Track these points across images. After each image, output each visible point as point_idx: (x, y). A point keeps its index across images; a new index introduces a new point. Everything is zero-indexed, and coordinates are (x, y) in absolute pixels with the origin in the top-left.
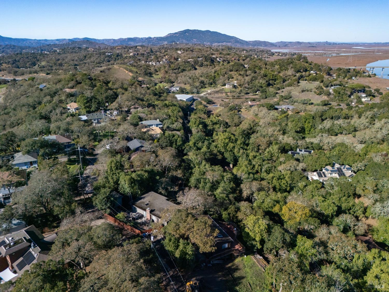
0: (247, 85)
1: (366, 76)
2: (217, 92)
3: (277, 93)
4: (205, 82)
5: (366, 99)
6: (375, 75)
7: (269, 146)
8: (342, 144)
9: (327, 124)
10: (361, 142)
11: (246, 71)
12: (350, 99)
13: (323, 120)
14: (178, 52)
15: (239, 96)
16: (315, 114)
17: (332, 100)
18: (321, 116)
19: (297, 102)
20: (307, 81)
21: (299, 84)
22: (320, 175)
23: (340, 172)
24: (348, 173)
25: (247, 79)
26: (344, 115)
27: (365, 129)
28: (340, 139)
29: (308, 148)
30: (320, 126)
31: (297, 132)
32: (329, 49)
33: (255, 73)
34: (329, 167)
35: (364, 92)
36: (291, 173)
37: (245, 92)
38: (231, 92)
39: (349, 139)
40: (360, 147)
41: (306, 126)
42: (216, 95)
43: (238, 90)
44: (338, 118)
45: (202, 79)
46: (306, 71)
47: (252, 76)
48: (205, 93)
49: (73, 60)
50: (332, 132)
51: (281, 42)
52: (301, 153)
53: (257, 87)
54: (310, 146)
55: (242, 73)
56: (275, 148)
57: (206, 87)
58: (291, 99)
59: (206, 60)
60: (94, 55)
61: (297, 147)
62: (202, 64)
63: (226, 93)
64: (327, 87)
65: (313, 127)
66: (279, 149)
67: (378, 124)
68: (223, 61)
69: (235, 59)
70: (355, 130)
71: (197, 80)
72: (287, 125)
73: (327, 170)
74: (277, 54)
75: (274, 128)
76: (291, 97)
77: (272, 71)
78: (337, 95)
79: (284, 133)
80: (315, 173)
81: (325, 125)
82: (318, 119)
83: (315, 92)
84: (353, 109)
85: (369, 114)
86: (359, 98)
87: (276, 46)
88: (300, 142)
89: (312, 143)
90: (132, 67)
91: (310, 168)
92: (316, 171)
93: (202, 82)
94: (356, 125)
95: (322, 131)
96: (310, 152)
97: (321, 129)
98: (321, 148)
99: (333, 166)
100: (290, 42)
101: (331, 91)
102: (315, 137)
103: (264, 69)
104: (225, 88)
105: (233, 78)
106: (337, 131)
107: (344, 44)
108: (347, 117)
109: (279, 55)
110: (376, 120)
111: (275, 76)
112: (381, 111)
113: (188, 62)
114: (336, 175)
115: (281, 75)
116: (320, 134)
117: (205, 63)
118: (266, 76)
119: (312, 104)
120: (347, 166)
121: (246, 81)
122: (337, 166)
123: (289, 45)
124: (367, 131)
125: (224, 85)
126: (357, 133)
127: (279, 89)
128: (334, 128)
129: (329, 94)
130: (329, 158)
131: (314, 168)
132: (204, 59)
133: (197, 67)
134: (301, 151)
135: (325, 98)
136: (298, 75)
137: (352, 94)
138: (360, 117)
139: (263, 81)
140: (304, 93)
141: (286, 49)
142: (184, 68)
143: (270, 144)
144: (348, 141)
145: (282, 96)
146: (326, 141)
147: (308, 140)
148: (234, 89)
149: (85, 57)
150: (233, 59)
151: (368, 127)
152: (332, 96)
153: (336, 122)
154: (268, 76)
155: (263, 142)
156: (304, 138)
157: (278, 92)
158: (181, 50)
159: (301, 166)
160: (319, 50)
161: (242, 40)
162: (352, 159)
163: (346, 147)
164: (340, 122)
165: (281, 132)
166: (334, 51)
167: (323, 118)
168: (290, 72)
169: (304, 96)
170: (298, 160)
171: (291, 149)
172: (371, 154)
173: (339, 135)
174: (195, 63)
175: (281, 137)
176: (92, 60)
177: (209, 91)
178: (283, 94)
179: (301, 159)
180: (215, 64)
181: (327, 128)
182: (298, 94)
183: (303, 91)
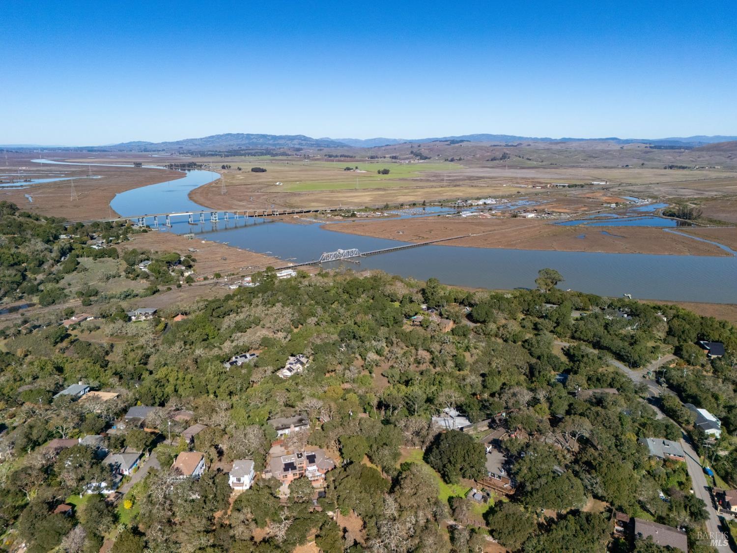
1: (141, 231)
3: (61, 289)
5: (189, 273)
6: (148, 227)
16: (204, 313)
20: (89, 258)
21: (83, 266)
22: (290, 371)
23: (299, 361)
24: (304, 360)
30: (224, 326)
31: (204, 340)
35: (180, 264)
41: (207, 331)
46: (56, 237)
50: (241, 329)
65: (216, 329)
70: (260, 321)
76: (97, 292)
78: (158, 275)
80: (285, 370)
83: (126, 277)
86: (183, 273)
101: (147, 271)
106: (246, 326)
120: (300, 355)
127: (57, 281)
128: (242, 324)
129: (146, 276)
134: (236, 358)
135: (143, 283)
140: (110, 281)
143: (196, 363)
145: (80, 293)
155: (189, 362)
159: (269, 369)
164: (242, 316)
169: (115, 287)
173: (248, 330)
178: (74, 289)
181: (232, 326)
183: (108, 278)
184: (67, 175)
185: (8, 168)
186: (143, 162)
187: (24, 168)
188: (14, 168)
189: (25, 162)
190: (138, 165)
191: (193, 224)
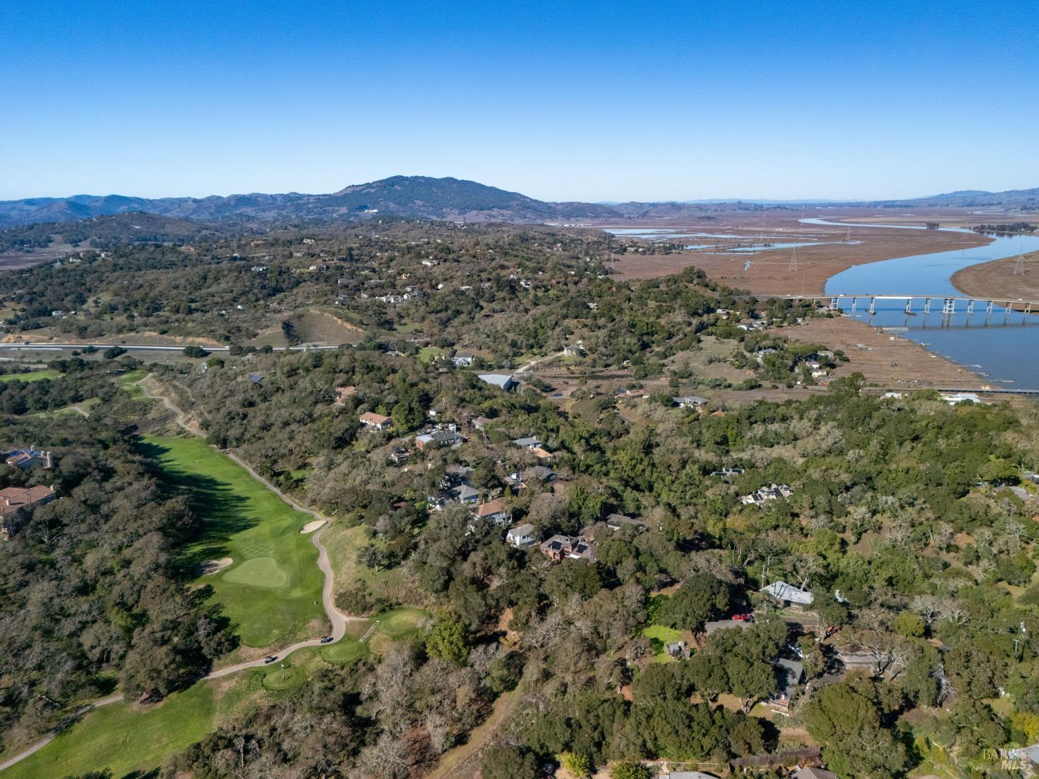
0: (602, 349)
1: (822, 316)
2: (550, 364)
3: (663, 365)
4: (519, 342)
5: (820, 373)
6: (841, 311)
7: (684, 467)
8: (780, 459)
9: (759, 430)
10: (804, 456)
11: (595, 317)
12: (793, 375)
13: (751, 424)
14: (424, 263)
15: (593, 372)
16: (740, 414)
17: (763, 377)
18: (749, 417)
19: (703, 384)
20: (713, 338)
21: (701, 345)
22: (756, 499)
23: (777, 492)
24: (787, 493)
25: (602, 334)
26: (780, 416)
27: (808, 436)
28: (777, 451)
29: (736, 466)
30: (750, 434)
31: (717, 443)
32: (748, 225)
33: (613, 320)
34: (765, 489)
35: (815, 359)
36: (723, 498)
37: (601, 362)
38: (576, 365)
39: (788, 451)
40: (801, 461)
41: (729, 434)
42: (548, 370)
43: (588, 360)
44: (773, 420)
45: (511, 336)
46: (710, 310)
47: (608, 328)
48: (526, 367)
49: (176, 287)
50: (766, 442)
51: (633, 204)
52: (728, 474)
53: (621, 351)
54: (739, 464)
55: (589, 321)
56: (692, 469)
57: (522, 354)
58: (692, 378)
59: (500, 289)
60: (226, 272)
61: (722, 466)
62: (493, 297)
63: (568, 366)
64: (751, 351)
65: (739, 435)
66: (700, 469)
67: (823, 430)
68: (536, 288)
69: (558, 283)
70: (796, 439)
71: (503, 340)
72: (700, 433)
73: (763, 492)
74: (633, 249)
75: (684, 439)
76: (690, 375)
77: (644, 314)
78: (770, 368)
79: (698, 446)
80: (750, 496)
81: (755, 432)
82: (745, 422)
83: (732, 364)
84: (793, 405)
85: (813, 413)
86: (808, 372)
87: (621, 216)
88: (724, 459)
89: (741, 460)
90: (347, 311)
91: (743, 490)
92: (750, 493)
93: (514, 344)
94: (796, 431)
95: (753, 441)
96: (740, 472)
97: (751, 438)
98: (753, 466)
99: (770, 486)
100: (654, 205)
101: (759, 360)
102: (743, 451)
103: (627, 312)
104: (563, 356)
105: (572, 333)
106: (771, 440)
107: (778, 210)
108: (784, 419)
109: (636, 251)
110: (823, 423)
111: (652, 326)
112: (828, 409)
113: (463, 293)
114: (773, 497)
115: (663, 321)
116: (750, 446)
117: (501, 294)
118: (633, 326)
119: (730, 386)
120: (785, 486)
121: (600, 340)
122: (774, 486)
123: (653, 214)
124: (811, 439)
125: (561, 349)
126: (798, 442)
127: (666, 357)
128: (768, 436)
129: (756, 366)
130: (764, 478)
131: (748, 491)
132: (495, 285)
133: (482, 303)
134: (728, 470)
135: (750, 374)
136: (695, 321)
137: (795, 363)
138: (801, 418)
139: (631, 341)
140: (712, 365)
141: (645, 226)
142: (459, 308)
143: (684, 464)
144: (786, 454)
145: (675, 373)
146: (760, 456)
147: (734, 455)
148: (581, 358)
149: (205, 278)
150: (554, 282)
151: (811, 433)
152: (761, 371)
153: (770, 427)
154: (638, 326)
155: (675, 459)
156: (728, 452)
157: (665, 361)
158: (428, 257)
159: (733, 489)
160: (723, 232)
161: (536, 201)
162: (789, 476)
163: (785, 462)
164: (775, 427)
165: (695, 445)
166: (759, 232)
167: (753, 420)
168: (679, 316)
169: (713, 373)
170: (726, 482)
171: (715, 470)
172: (811, 471)
173: (776, 446)
174: (477, 294)
175: (697, 453)
176: (223, 285)
177: (533, 363)
178: (674, 368)
179: (730, 481)
180: (519, 294)
181: (758, 436)
182: (701, 367)
183: (711, 362)
184: (820, 239)
185: (763, 229)
186: (942, 222)
187: (781, 229)
188: (769, 229)
189: (791, 222)
190: (932, 226)
191: (909, 314)
